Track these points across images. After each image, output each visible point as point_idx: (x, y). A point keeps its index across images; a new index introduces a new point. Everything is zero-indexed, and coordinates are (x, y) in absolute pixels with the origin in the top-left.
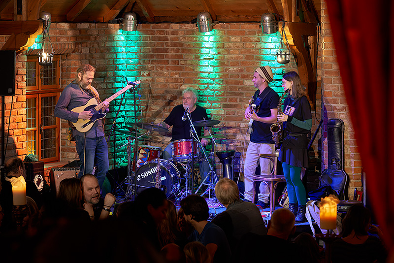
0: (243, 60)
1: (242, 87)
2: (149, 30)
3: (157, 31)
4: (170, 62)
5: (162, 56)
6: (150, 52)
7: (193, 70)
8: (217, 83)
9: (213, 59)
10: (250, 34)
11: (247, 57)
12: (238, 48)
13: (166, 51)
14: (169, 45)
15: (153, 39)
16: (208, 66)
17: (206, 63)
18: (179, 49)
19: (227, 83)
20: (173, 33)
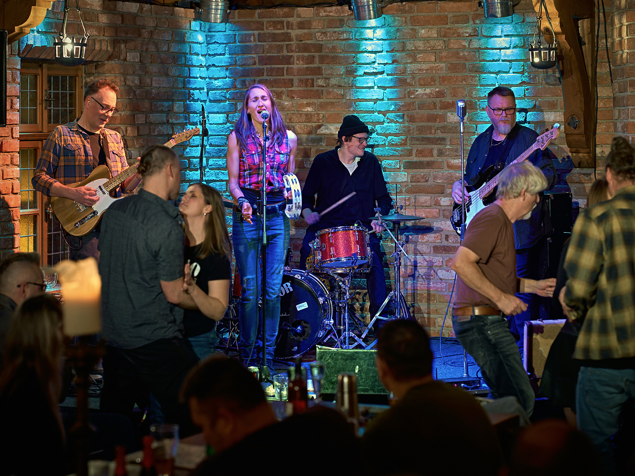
0: (444, 73)
1: (444, 127)
2: (252, 22)
3: (268, 22)
4: (296, 82)
5: (280, 72)
6: (255, 64)
7: (342, 95)
8: (391, 121)
9: (382, 73)
10: (457, 22)
11: (453, 68)
12: (433, 50)
13: (288, 60)
14: (294, 48)
15: (261, 38)
16: (373, 87)
17: (370, 81)
18: (314, 57)
19: (412, 119)
20: (302, 25)
